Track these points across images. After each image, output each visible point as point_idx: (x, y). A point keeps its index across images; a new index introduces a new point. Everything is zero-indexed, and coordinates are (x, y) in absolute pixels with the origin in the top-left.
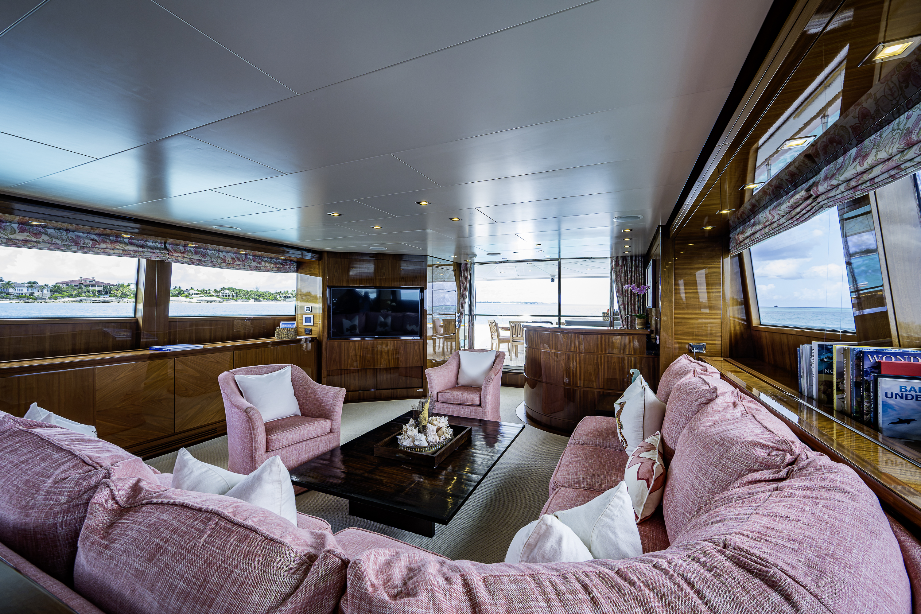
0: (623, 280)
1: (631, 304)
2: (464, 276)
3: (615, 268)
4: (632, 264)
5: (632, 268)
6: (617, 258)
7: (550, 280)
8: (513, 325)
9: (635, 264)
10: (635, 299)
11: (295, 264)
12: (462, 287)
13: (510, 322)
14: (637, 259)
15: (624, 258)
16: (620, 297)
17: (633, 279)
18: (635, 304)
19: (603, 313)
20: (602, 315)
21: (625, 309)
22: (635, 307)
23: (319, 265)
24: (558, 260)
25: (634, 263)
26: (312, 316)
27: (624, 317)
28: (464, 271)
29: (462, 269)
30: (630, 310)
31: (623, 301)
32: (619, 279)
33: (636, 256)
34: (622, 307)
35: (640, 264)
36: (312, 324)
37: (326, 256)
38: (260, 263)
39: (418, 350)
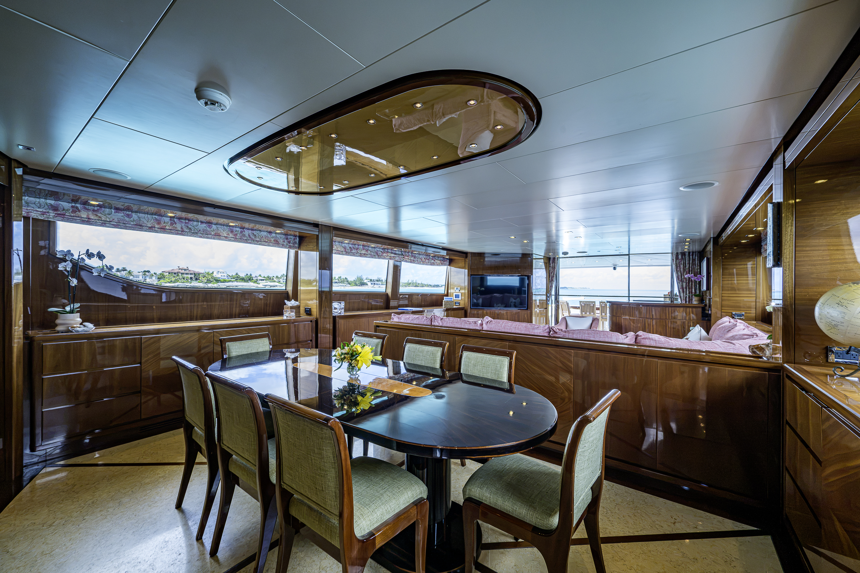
0: (682, 270)
1: (689, 288)
2: (552, 267)
3: (676, 261)
4: (690, 258)
5: (689, 261)
6: (677, 253)
7: (612, 268)
8: (583, 305)
9: (693, 258)
10: (692, 284)
11: (448, 261)
12: (551, 275)
13: (580, 302)
14: (694, 254)
15: (683, 254)
16: (679, 283)
17: (691, 269)
18: (692, 288)
20: (663, 296)
21: (683, 292)
22: (692, 290)
23: (465, 261)
24: (629, 255)
25: (691, 257)
26: (460, 294)
27: (682, 298)
28: (552, 263)
29: (551, 262)
30: (688, 293)
31: (682, 286)
32: (679, 269)
33: (693, 252)
34: (681, 290)
35: (697, 258)
36: (460, 299)
37: (469, 256)
39: (527, 319)
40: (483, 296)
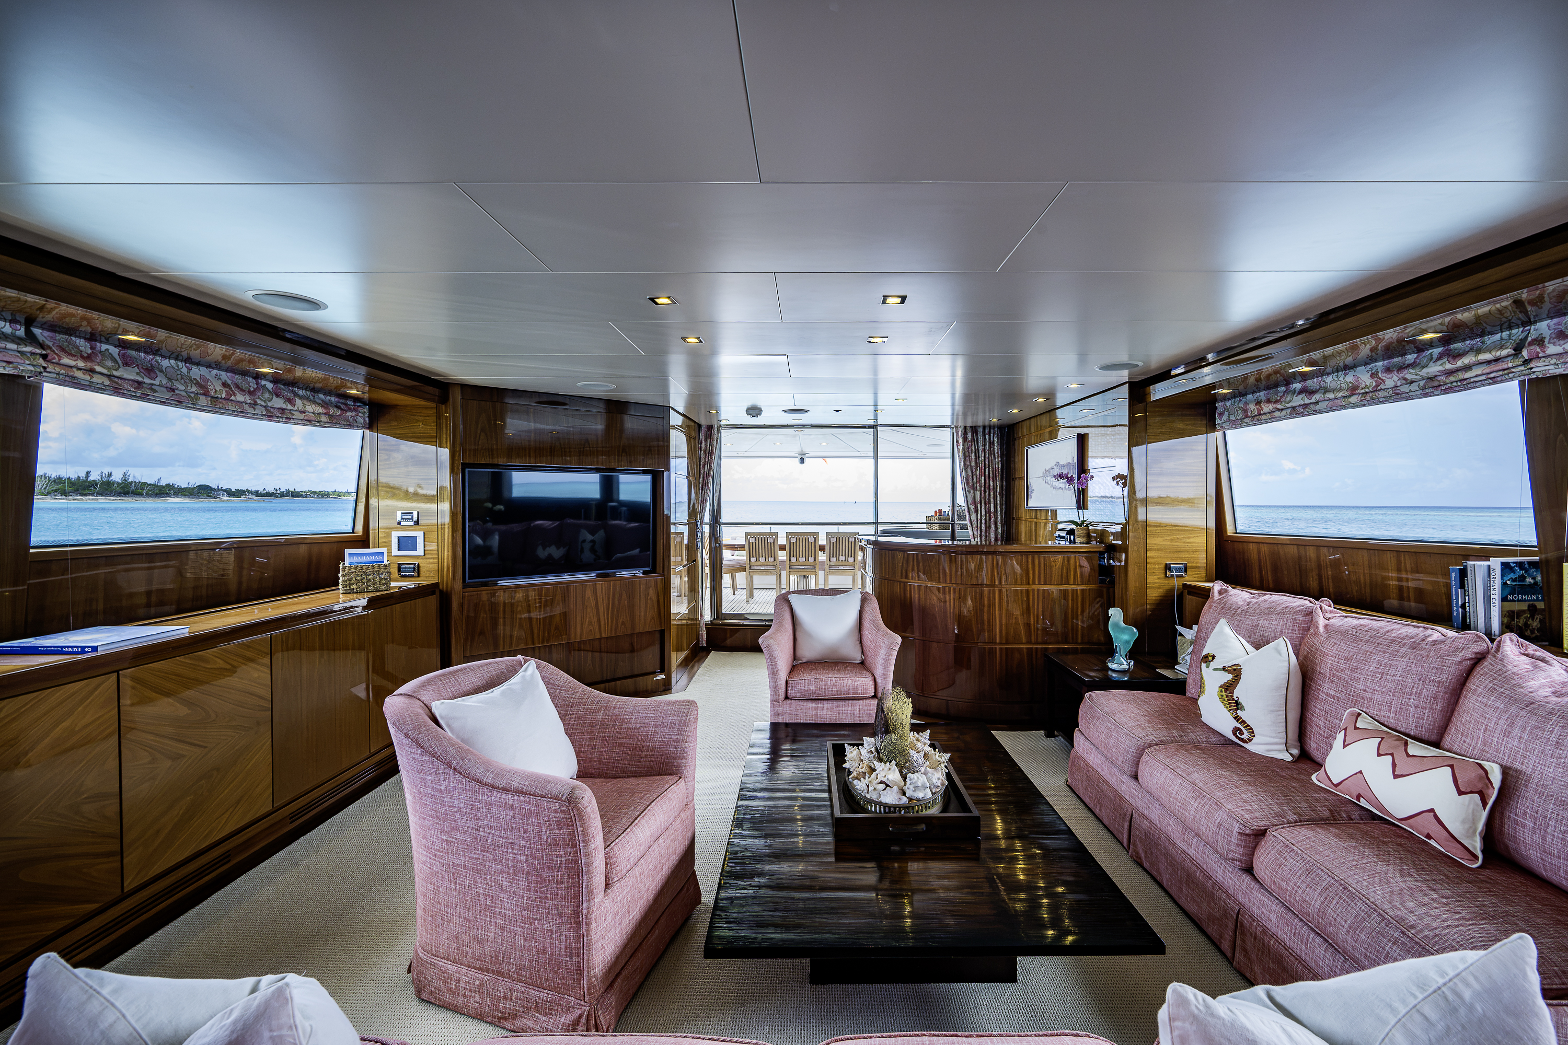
0: (973, 464)
1: (985, 504)
2: (705, 451)
3: (963, 445)
4: (985, 439)
5: (985, 445)
6: (965, 427)
7: (798, 460)
8: (752, 540)
9: (990, 439)
10: (989, 494)
11: (366, 409)
13: (747, 534)
14: (992, 431)
15: (974, 429)
16: (969, 492)
17: (987, 463)
18: (990, 503)
19: (928, 517)
20: (925, 521)
21: (976, 511)
22: (990, 507)
24: (874, 427)
25: (987, 436)
26: (419, 535)
27: (974, 523)
28: (706, 440)
29: (702, 436)
30: (983, 513)
31: (974, 498)
32: (968, 463)
33: (990, 427)
34: (972, 507)
35: (996, 439)
36: (420, 552)
37: (456, 396)
38: (290, 401)
39: (655, 599)
40: (503, 527)
